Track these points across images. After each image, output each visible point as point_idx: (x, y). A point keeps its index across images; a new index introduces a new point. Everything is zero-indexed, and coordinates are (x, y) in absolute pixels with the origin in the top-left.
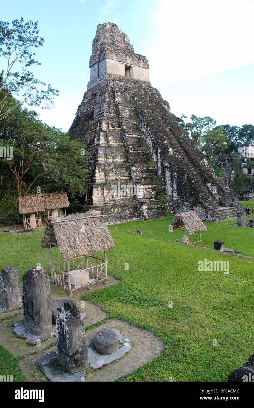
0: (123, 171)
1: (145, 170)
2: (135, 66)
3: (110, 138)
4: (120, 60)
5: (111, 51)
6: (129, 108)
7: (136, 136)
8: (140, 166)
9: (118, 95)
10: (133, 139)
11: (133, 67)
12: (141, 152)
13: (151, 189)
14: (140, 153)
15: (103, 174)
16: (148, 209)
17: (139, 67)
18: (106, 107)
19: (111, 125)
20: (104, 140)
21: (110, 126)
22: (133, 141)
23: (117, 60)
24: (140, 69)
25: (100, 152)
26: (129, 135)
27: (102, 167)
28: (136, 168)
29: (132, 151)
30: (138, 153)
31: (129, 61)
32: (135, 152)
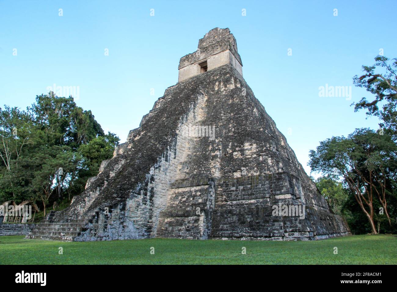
2: (210, 57)
4: (192, 62)
11: (208, 60)
17: (214, 56)
23: (190, 64)
24: (217, 56)
31: (202, 57)
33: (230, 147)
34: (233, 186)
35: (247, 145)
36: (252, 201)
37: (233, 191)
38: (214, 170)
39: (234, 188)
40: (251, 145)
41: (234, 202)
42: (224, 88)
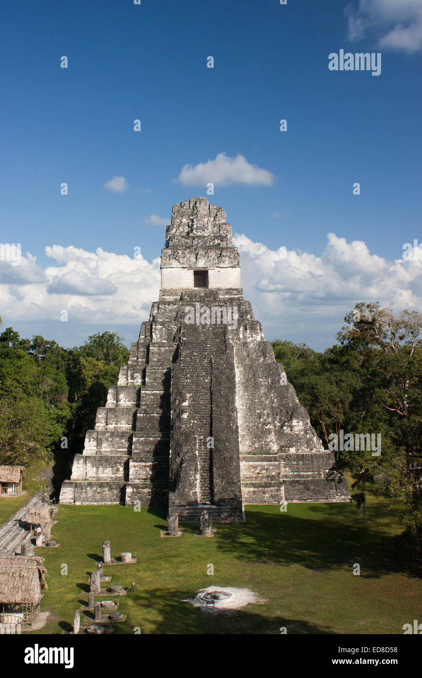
0: (123, 441)
1: (152, 441)
2: (213, 268)
3: (122, 396)
4: (185, 266)
5: (169, 256)
6: (167, 348)
7: (158, 392)
8: (142, 436)
9: (156, 329)
10: (152, 397)
11: (209, 271)
12: (156, 415)
13: (148, 467)
14: (154, 416)
15: (95, 443)
16: (133, 492)
17: (219, 269)
18: (134, 350)
20: (112, 399)
21: (129, 378)
22: (152, 399)
23: (181, 266)
24: (222, 270)
25: (99, 416)
26: (147, 392)
27: (95, 435)
28: (137, 439)
29: (142, 415)
30: (150, 416)
31: (201, 264)
32: (146, 416)
33: (278, 420)
34: (295, 461)
35: (295, 422)
36: (310, 473)
37: (294, 464)
38: (271, 444)
39: (295, 463)
40: (298, 422)
41: (296, 473)
42: (251, 339)
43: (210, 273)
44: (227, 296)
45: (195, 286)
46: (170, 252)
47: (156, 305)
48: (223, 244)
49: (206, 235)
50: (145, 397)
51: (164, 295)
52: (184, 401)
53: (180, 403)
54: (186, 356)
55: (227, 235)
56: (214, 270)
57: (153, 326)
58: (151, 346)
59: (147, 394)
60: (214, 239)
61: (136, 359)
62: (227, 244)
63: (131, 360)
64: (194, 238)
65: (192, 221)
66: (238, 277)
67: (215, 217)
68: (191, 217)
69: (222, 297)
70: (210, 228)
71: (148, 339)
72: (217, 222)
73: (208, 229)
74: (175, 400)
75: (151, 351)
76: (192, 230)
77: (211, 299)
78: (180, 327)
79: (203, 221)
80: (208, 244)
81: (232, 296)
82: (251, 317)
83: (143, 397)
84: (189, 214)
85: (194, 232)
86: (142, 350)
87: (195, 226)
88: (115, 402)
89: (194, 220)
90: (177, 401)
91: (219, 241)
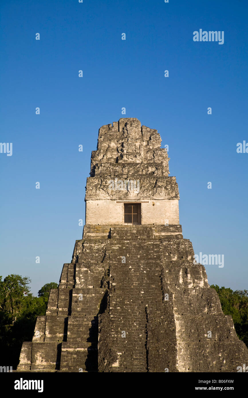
2: (147, 201)
3: (38, 355)
4: (114, 197)
5: (96, 186)
6: (93, 295)
9: (80, 272)
10: (75, 356)
11: (143, 204)
17: (154, 201)
18: (53, 298)
19: (48, 330)
20: (26, 359)
21: (47, 333)
22: (74, 358)
23: (109, 198)
24: (158, 203)
26: (68, 349)
31: (134, 195)
42: (192, 285)
43: (143, 206)
44: (163, 234)
45: (125, 222)
46: (96, 182)
47: (80, 244)
48: (158, 173)
49: (138, 162)
50: (67, 357)
51: (89, 232)
52: (114, 360)
53: (110, 363)
54: (116, 305)
55: (162, 162)
56: (147, 203)
57: (77, 269)
58: (74, 292)
59: (68, 352)
60: (147, 167)
61: (55, 308)
62: (162, 173)
63: (51, 311)
64: (124, 166)
65: (122, 146)
66: (176, 211)
67: (148, 141)
68: (121, 141)
69: (157, 234)
70: (142, 153)
71: (70, 284)
72: (151, 147)
73: (140, 155)
74: (104, 359)
75: (74, 299)
76: (122, 156)
77: (145, 237)
78: (109, 270)
79: (135, 145)
80: (140, 173)
81: (169, 234)
82: (193, 259)
83: (64, 356)
84: (118, 137)
85: (125, 158)
86: (63, 297)
87: (125, 151)
88: (29, 362)
89: (124, 145)
90: (106, 361)
91: (154, 169)
